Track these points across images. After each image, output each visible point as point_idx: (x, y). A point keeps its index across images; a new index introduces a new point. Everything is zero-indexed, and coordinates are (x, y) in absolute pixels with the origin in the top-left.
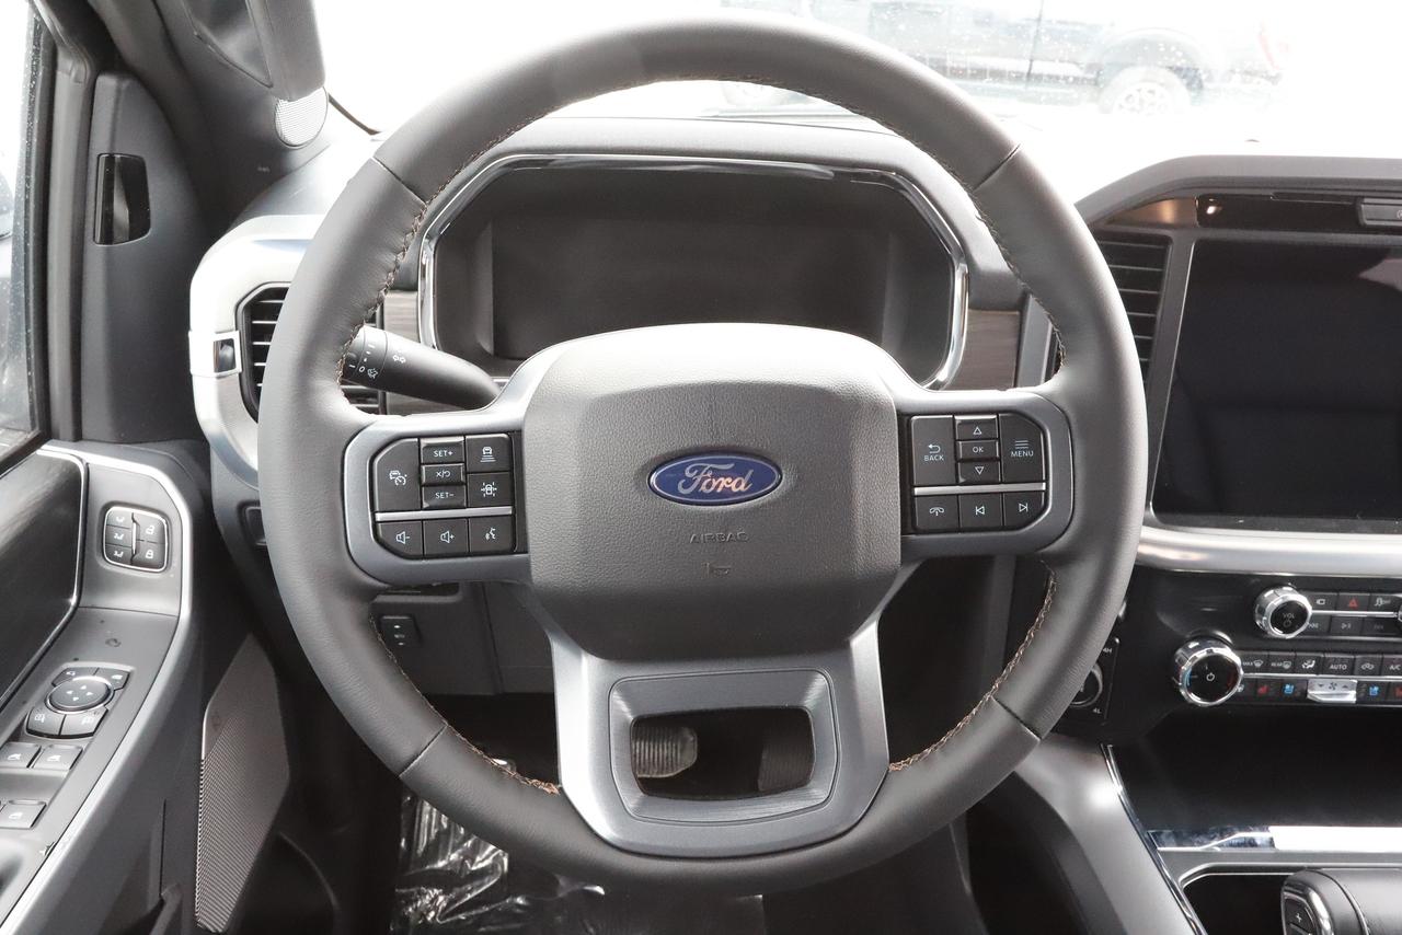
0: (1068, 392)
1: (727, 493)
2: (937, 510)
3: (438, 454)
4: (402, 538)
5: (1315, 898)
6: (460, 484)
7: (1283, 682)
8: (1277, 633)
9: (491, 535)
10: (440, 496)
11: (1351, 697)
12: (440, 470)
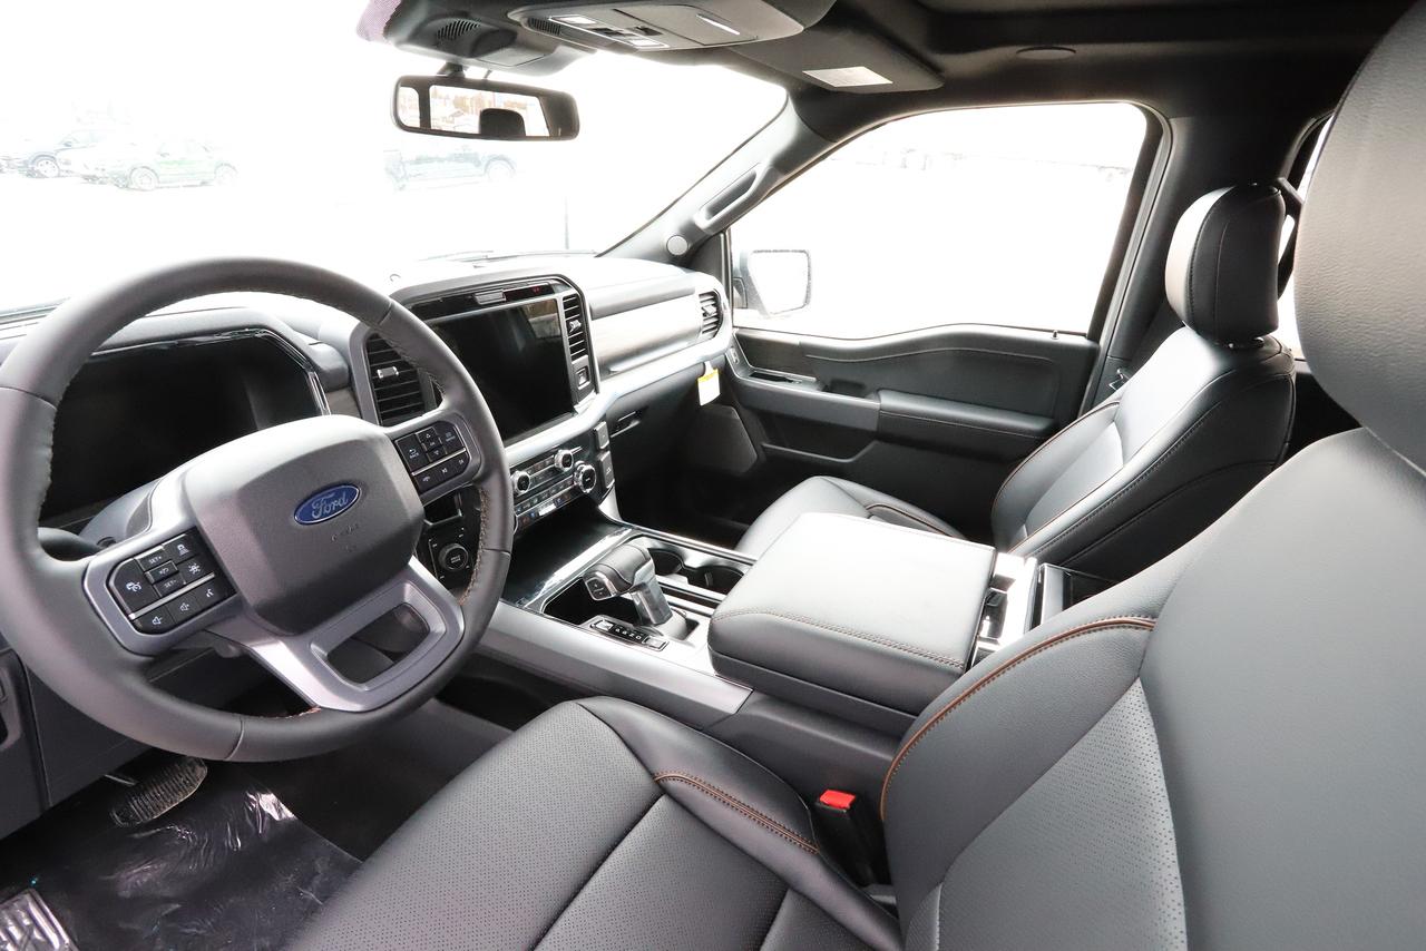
0: (453, 405)
1: (338, 508)
2: (426, 479)
3: (153, 561)
4: (157, 621)
5: (597, 573)
6: (177, 572)
7: (529, 514)
8: (523, 492)
9: (210, 593)
10: (168, 585)
11: (552, 507)
12: (160, 569)
